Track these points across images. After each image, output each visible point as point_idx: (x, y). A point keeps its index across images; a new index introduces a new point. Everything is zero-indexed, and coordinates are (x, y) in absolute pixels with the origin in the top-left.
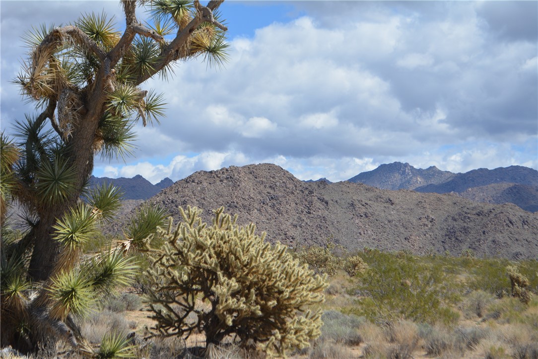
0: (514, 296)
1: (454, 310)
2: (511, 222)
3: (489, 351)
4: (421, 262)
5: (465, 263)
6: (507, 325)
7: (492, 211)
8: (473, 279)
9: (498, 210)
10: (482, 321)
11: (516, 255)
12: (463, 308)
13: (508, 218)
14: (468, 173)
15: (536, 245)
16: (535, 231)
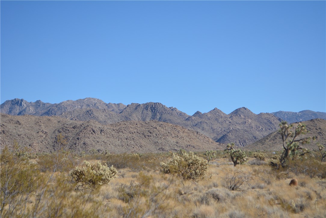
2: (94, 131)
7: (82, 125)
9: (86, 124)
11: (98, 151)
13: (92, 129)
15: (110, 144)
16: (109, 136)
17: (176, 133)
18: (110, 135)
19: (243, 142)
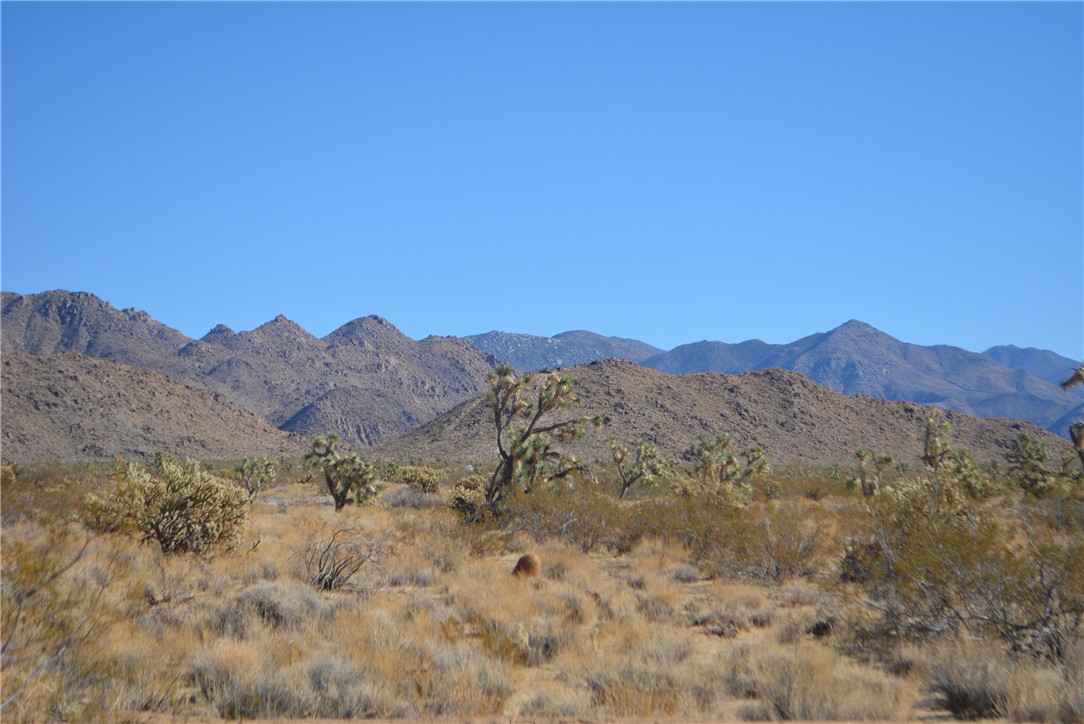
17: (144, 394)
19: (368, 430)
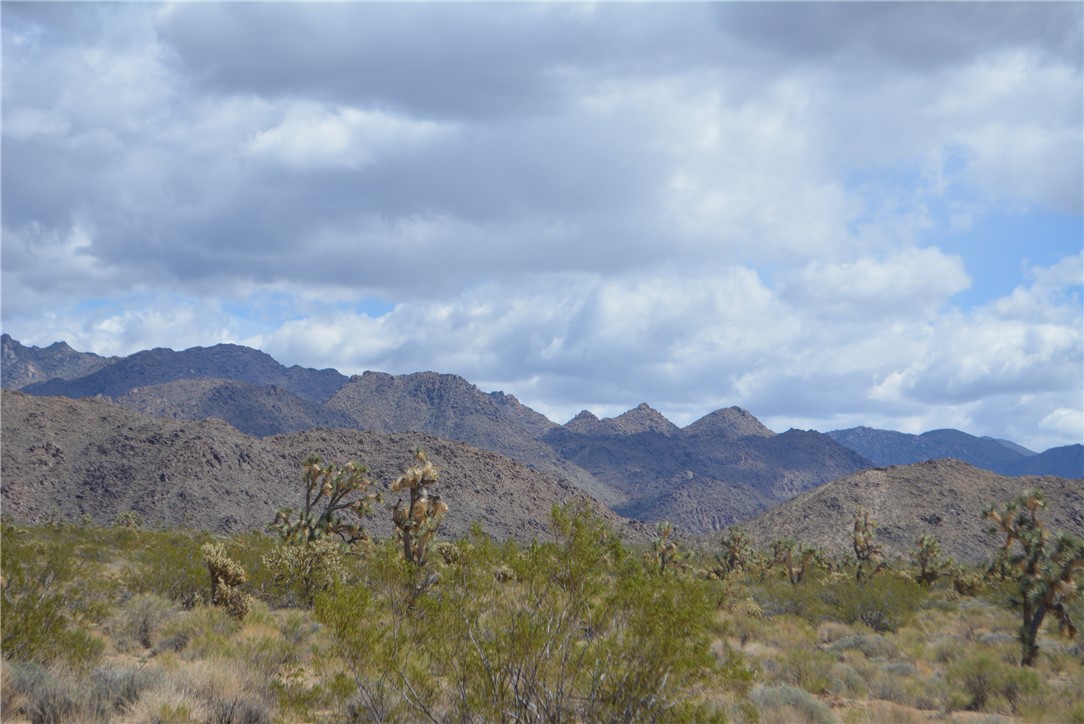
0: (216, 604)
1: (95, 633)
2: (216, 457)
3: (158, 714)
4: (31, 537)
5: (123, 541)
6: (198, 663)
7: (180, 434)
8: (137, 571)
9: (192, 432)
10: (150, 656)
11: (226, 523)
12: (114, 631)
13: (211, 449)
14: (133, 357)
15: (266, 503)
16: (264, 474)
17: (490, 477)
18: (269, 473)
